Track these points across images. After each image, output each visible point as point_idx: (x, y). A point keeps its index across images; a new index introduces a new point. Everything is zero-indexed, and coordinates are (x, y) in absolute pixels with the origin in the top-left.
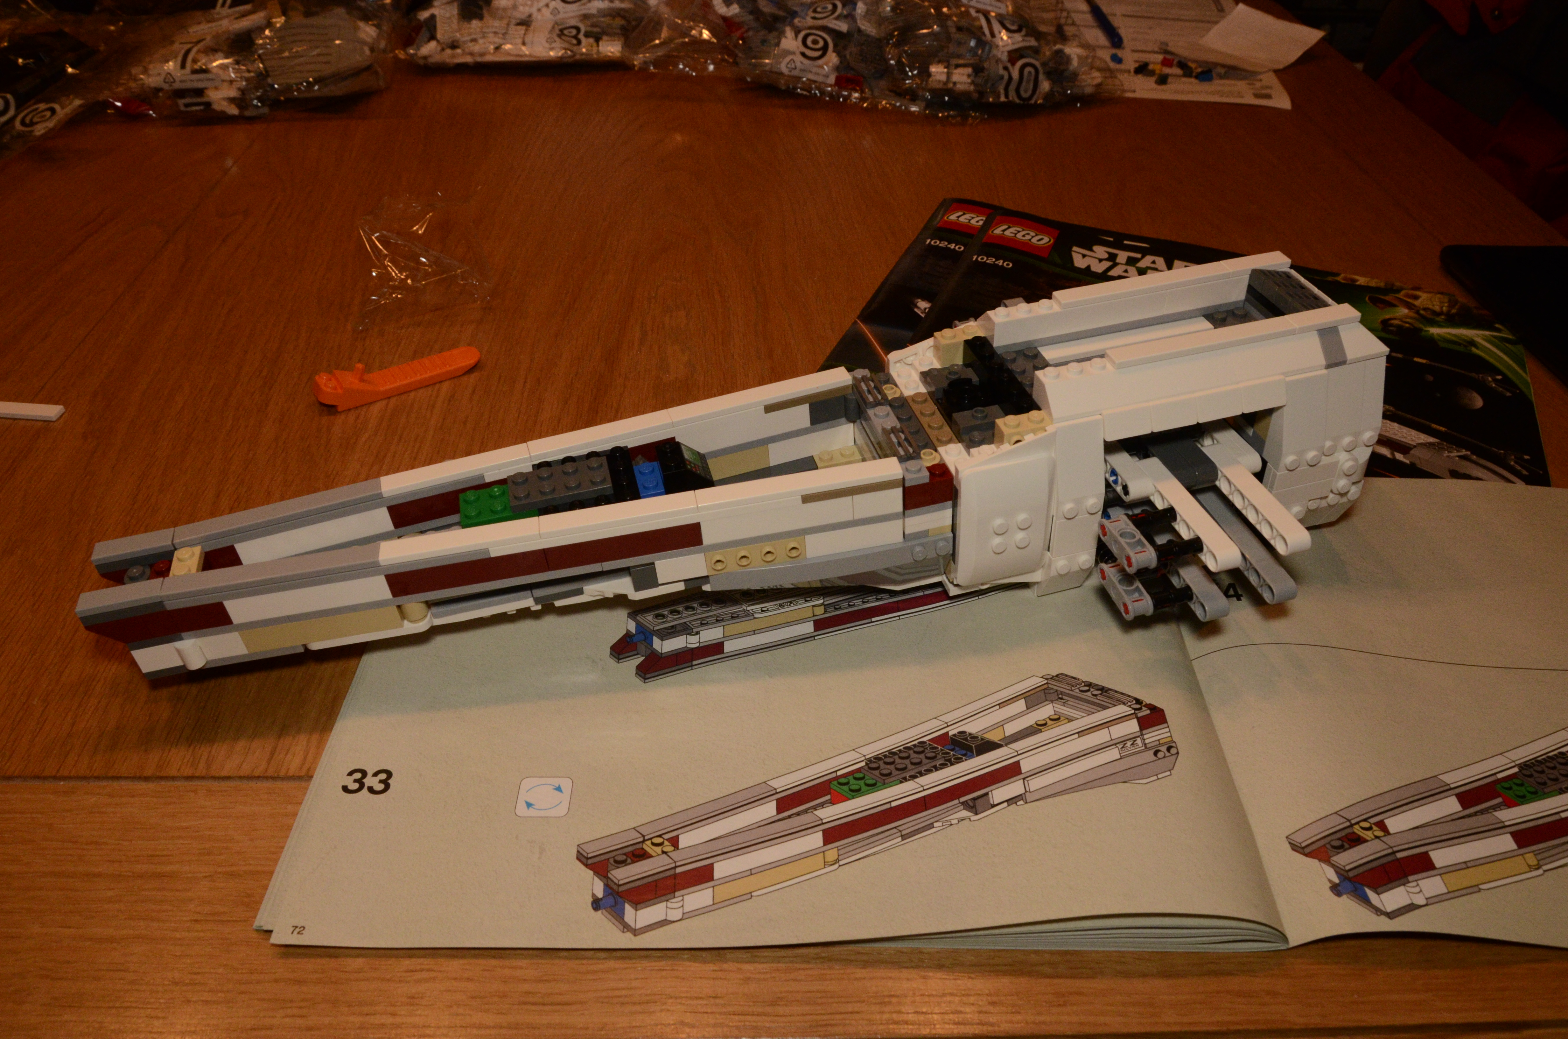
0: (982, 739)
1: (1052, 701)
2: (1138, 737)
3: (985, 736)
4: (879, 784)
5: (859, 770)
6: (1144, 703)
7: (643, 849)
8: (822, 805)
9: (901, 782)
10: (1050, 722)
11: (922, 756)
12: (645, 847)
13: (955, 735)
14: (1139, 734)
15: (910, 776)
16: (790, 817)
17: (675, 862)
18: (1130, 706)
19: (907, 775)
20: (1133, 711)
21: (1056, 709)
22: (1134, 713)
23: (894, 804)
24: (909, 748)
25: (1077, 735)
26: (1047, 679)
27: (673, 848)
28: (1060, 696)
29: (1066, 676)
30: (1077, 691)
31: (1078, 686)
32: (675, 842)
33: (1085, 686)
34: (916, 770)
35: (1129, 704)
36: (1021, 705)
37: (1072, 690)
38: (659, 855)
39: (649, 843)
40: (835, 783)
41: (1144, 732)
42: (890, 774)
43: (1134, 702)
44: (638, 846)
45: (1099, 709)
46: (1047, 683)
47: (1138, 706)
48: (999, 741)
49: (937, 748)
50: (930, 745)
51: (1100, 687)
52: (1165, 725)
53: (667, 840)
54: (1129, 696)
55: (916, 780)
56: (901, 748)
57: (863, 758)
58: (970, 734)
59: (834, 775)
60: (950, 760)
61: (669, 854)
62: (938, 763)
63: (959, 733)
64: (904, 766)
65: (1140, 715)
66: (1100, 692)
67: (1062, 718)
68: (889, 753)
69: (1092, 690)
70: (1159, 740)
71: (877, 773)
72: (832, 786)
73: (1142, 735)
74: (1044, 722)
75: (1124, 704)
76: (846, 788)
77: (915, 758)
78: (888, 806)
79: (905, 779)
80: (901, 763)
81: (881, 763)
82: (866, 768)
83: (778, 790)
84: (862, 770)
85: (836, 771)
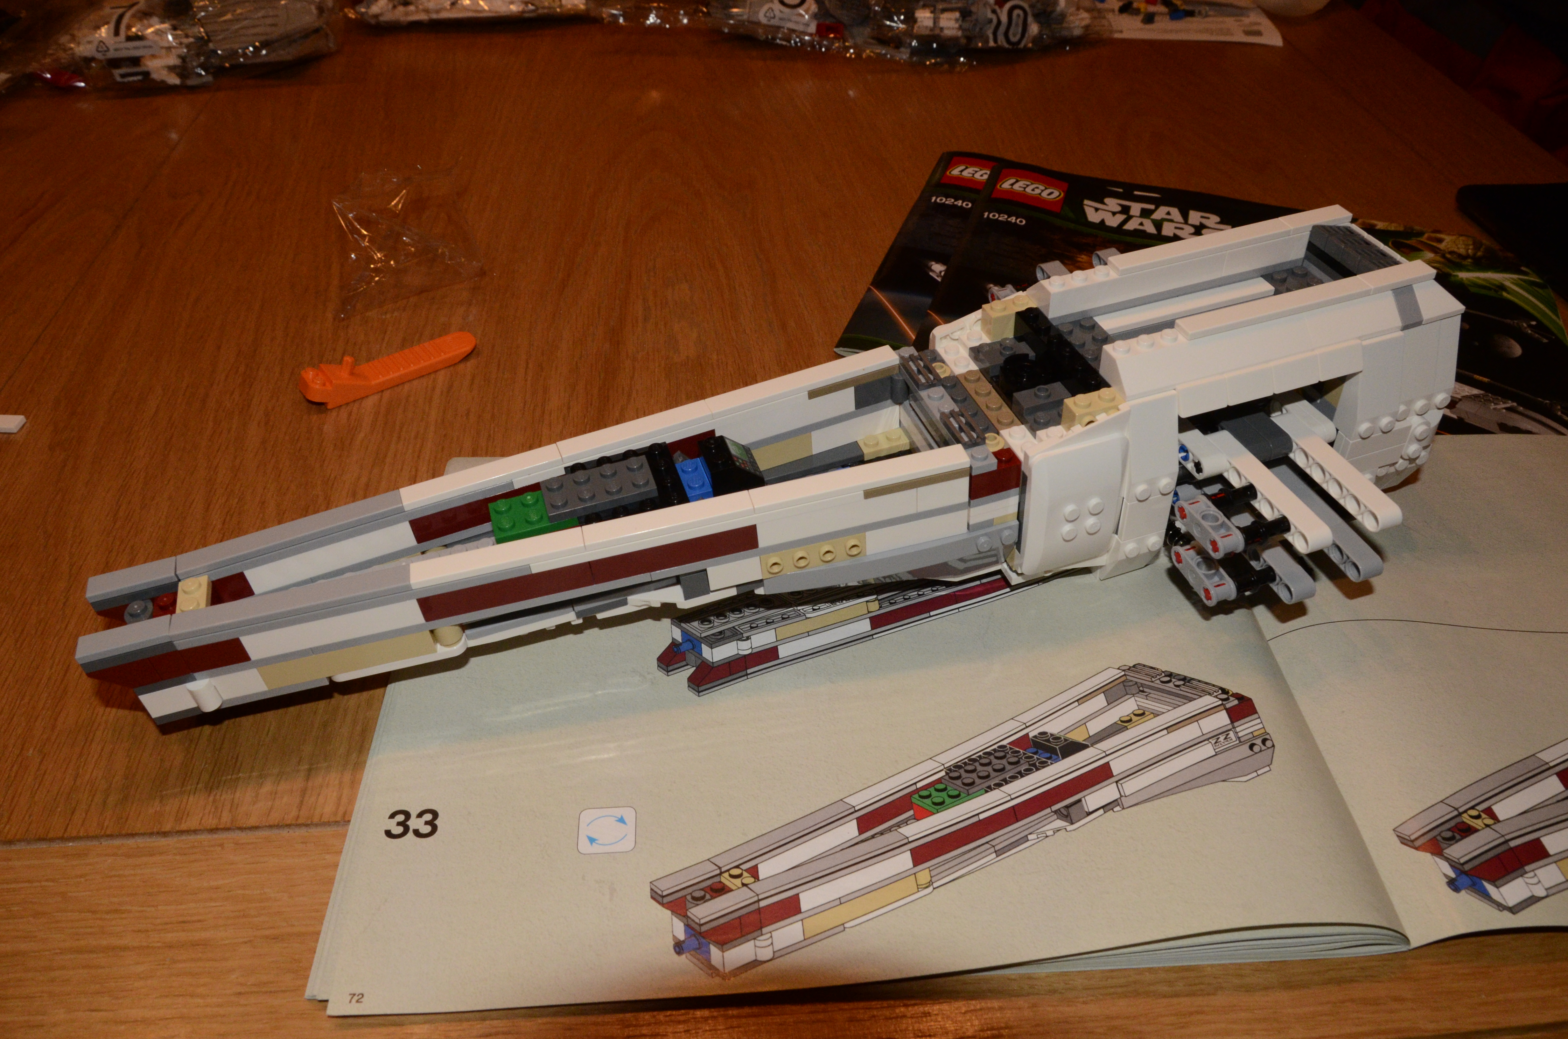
0: (1066, 740)
1: (1133, 695)
2: (1230, 730)
3: (1068, 736)
4: (963, 795)
5: (939, 781)
6: (1231, 693)
7: (720, 882)
8: (906, 822)
9: (987, 792)
10: (1135, 718)
11: (1004, 761)
12: (723, 880)
13: (1035, 737)
14: (1230, 727)
15: (995, 785)
16: (873, 837)
17: (758, 895)
18: (1216, 697)
19: (992, 783)
20: (1220, 702)
21: (1139, 703)
22: (1222, 704)
23: (981, 817)
24: (989, 754)
25: (1166, 731)
26: (1124, 670)
27: (752, 880)
28: (1141, 689)
29: (1145, 666)
30: (1158, 682)
31: (1158, 677)
32: (754, 872)
33: (1166, 676)
34: (1001, 778)
35: (1215, 694)
36: (1100, 701)
37: (1152, 682)
38: (739, 888)
39: (726, 875)
40: (916, 796)
41: (1236, 724)
42: (973, 783)
43: (1220, 692)
44: (716, 880)
45: (1185, 701)
46: (1125, 675)
47: (1225, 696)
48: (1083, 741)
49: (1019, 752)
50: (1011, 749)
51: (1182, 677)
52: (1256, 716)
53: (746, 870)
54: (1214, 686)
55: (1001, 789)
57: (942, 767)
58: (1052, 735)
59: (913, 788)
60: (1034, 765)
61: (749, 886)
62: (1022, 768)
63: (1041, 734)
64: (987, 774)
65: (1228, 706)
66: (1182, 683)
67: (1147, 713)
68: (969, 760)
69: (1173, 680)
70: (1252, 733)
71: (959, 782)
72: (914, 800)
73: (1234, 728)
74: (1128, 718)
75: (1210, 694)
76: (928, 801)
77: (998, 764)
79: (989, 789)
80: (983, 771)
81: (962, 771)
82: (947, 778)
83: (857, 808)
84: (943, 781)
85: (915, 783)
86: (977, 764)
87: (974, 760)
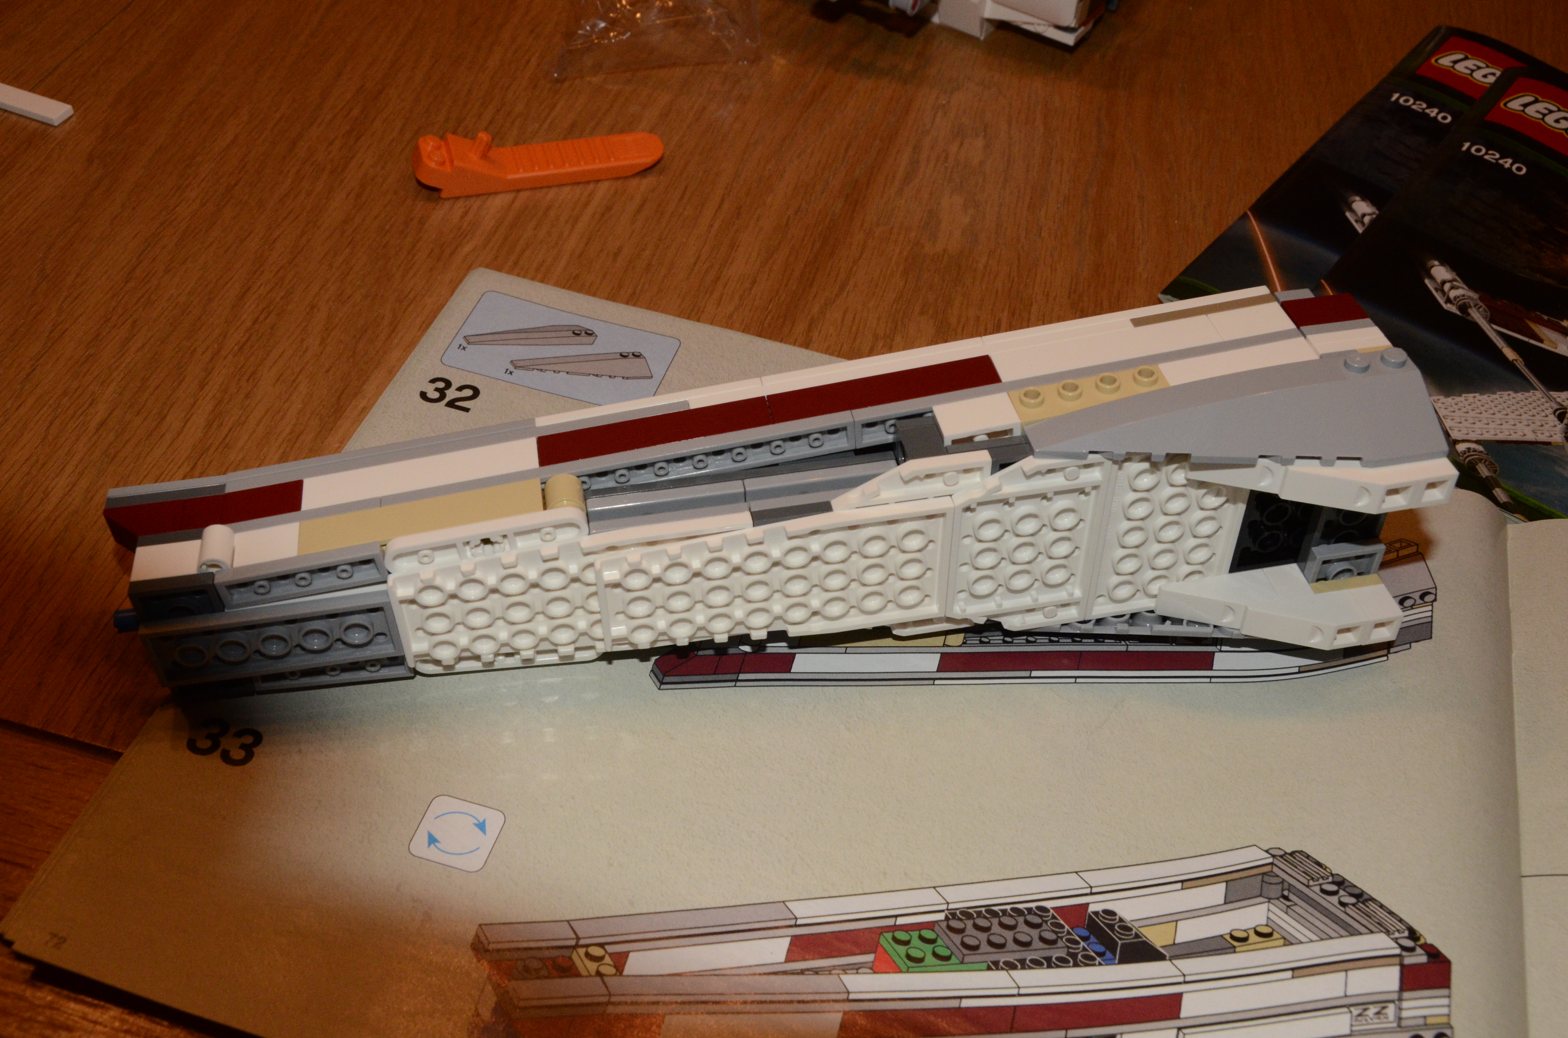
0: (1138, 936)
1: (1270, 900)
2: (1393, 1001)
3: (1143, 931)
4: (954, 960)
5: (930, 925)
6: (1422, 941)
7: (570, 958)
8: (856, 968)
9: (989, 968)
10: (1253, 938)
11: (1035, 933)
12: (574, 957)
13: (1096, 913)
14: (1395, 996)
15: (1005, 963)
16: (803, 972)
17: (610, 995)
18: (1396, 940)
19: (1003, 958)
20: (1398, 951)
21: (1271, 917)
22: (1399, 956)
23: (966, 1003)
24: (1019, 912)
25: (1289, 974)
26: (1274, 856)
27: (613, 971)
28: (1287, 894)
29: (1308, 857)
30: (1317, 889)
31: (1321, 881)
32: (620, 960)
33: (1333, 883)
34: (1019, 956)
35: (1397, 935)
37: (1308, 886)
38: (590, 976)
39: (582, 951)
40: (887, 936)
41: (1406, 995)
42: (975, 948)
43: (1406, 934)
44: (565, 953)
45: (1343, 932)
46: (1271, 864)
47: (1409, 943)
48: (1162, 947)
49: (1063, 927)
50: (1054, 917)
51: (1357, 892)
52: (1444, 992)
53: (611, 955)
54: (1401, 920)
55: (1013, 973)
56: (1008, 907)
57: (944, 907)
58: (1122, 920)
59: (890, 922)
60: (1074, 956)
61: (606, 979)
62: (1057, 953)
63: (1106, 912)
64: (1002, 941)
65: (1409, 960)
66: (1353, 900)
67: (1276, 936)
68: (987, 911)
69: (1342, 893)
70: (1425, 1017)
71: (957, 938)
72: (882, 940)
73: (1400, 999)
74: (1244, 935)
75: (1388, 932)
76: (902, 949)
77: (1024, 933)
78: (954, 1004)
79: (995, 966)
80: (998, 934)
81: (969, 923)
82: (944, 925)
83: (799, 922)
84: (936, 928)
85: (896, 916)
86: (995, 921)
87: (995, 914)
